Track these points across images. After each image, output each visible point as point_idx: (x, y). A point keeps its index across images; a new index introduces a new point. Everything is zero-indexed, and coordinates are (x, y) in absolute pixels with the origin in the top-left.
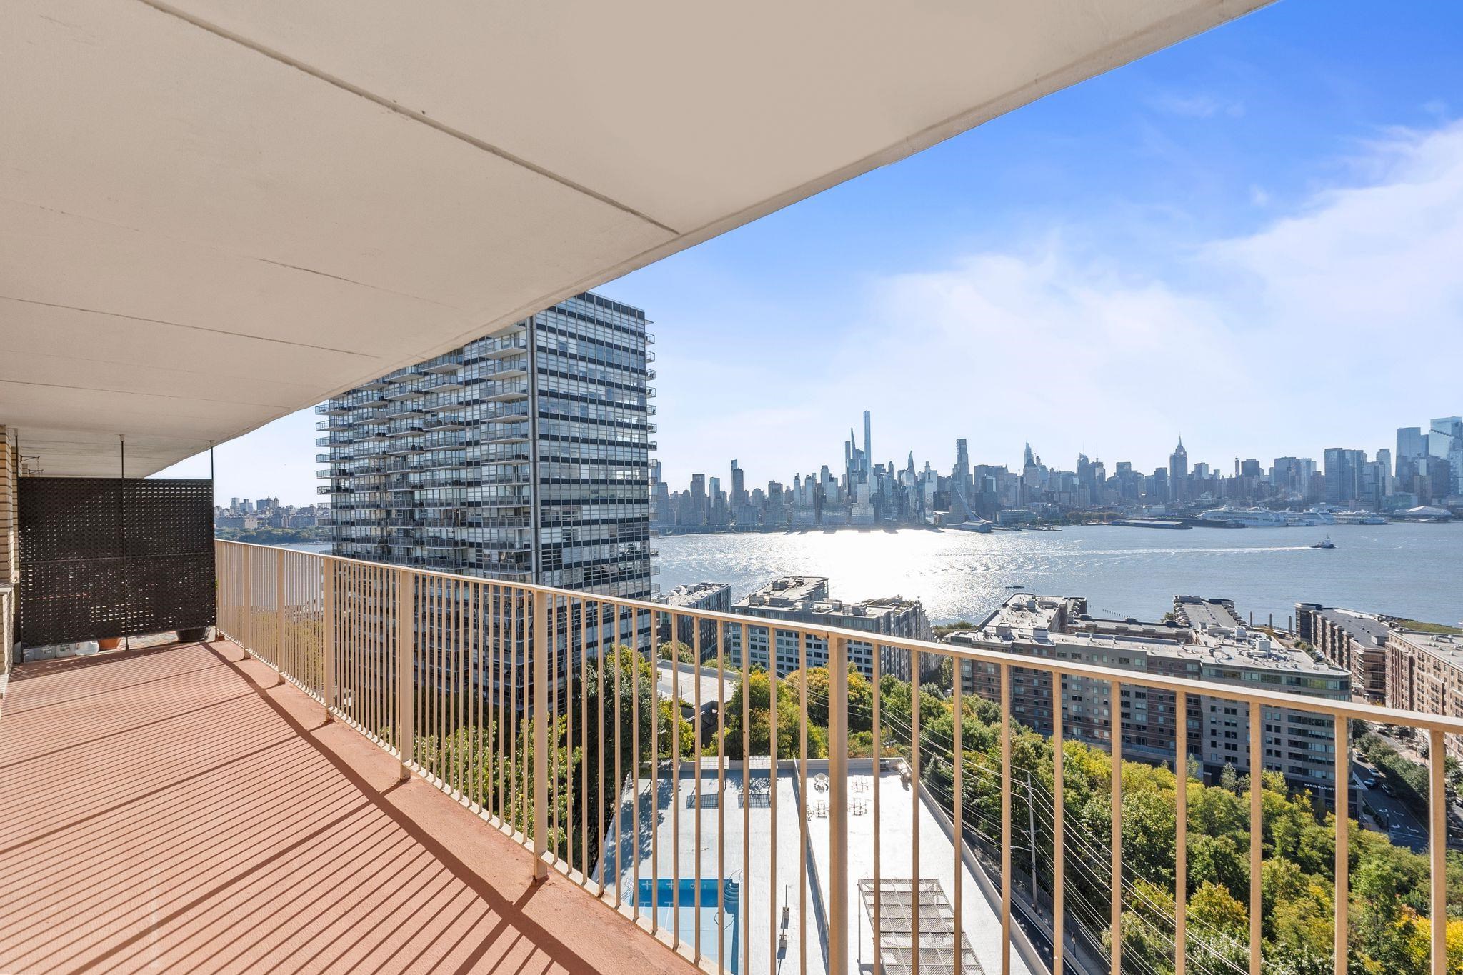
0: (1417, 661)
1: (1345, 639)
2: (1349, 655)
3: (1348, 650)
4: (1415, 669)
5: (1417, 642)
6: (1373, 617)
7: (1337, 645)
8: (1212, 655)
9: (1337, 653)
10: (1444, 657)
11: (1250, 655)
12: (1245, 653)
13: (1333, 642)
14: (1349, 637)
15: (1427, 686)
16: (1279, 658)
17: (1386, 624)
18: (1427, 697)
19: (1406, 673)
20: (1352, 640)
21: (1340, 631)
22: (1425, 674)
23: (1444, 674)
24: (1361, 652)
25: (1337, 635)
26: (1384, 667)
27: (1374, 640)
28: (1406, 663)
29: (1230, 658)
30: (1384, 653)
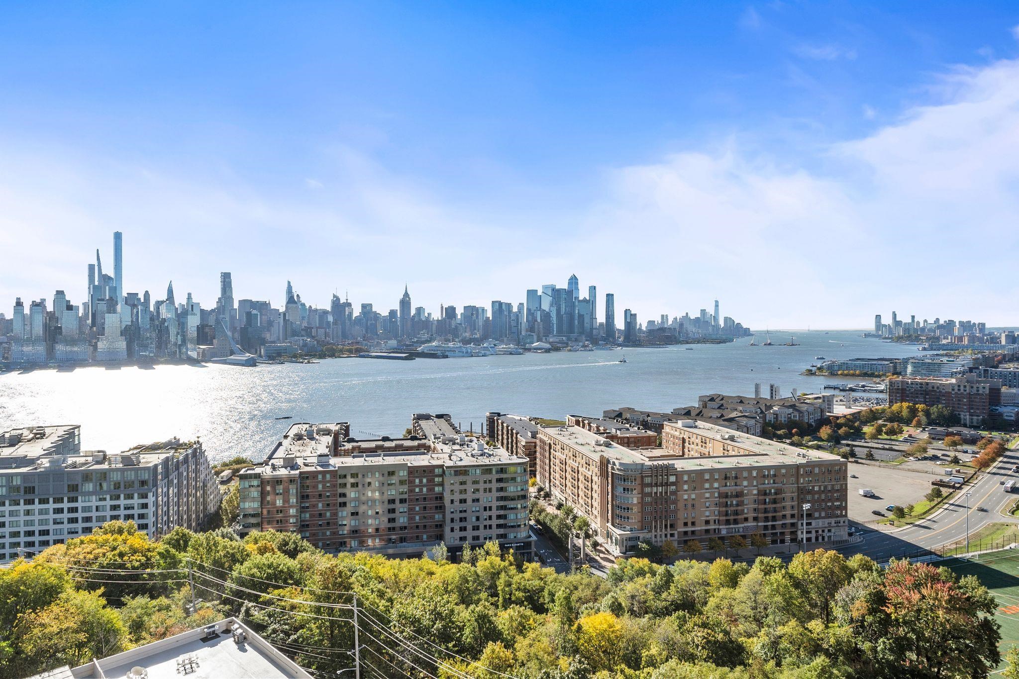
0: (553, 445)
1: (515, 435)
2: (517, 447)
3: (517, 444)
4: (552, 450)
5: (552, 431)
6: (526, 419)
7: (510, 440)
8: (450, 459)
9: (510, 446)
10: (565, 440)
11: (473, 456)
12: (469, 454)
13: (508, 439)
14: (517, 434)
15: (557, 461)
16: (490, 455)
17: (533, 423)
18: (557, 469)
19: (547, 454)
20: (518, 436)
21: (512, 430)
22: (557, 454)
23: (566, 452)
24: (524, 444)
25: (510, 432)
26: (535, 452)
27: (530, 434)
28: (547, 448)
29: (461, 460)
30: (535, 443)
